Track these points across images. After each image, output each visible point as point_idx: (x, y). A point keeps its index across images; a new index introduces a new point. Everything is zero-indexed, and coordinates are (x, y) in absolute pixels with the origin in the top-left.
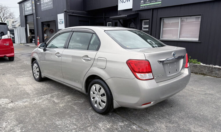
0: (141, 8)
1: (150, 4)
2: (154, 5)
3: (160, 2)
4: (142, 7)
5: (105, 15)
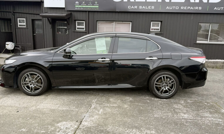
0: (76, 8)
1: (87, 6)
2: (91, 8)
3: (98, 7)
5: (14, 9)
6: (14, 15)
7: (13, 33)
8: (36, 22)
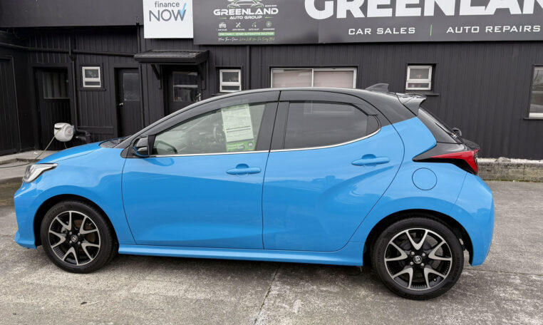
0: (220, 39)
1: (246, 34)
2: (256, 37)
3: (272, 34)
4: (223, 37)
5: (74, 45)
6: (75, 60)
7: (71, 101)
8: (126, 75)
